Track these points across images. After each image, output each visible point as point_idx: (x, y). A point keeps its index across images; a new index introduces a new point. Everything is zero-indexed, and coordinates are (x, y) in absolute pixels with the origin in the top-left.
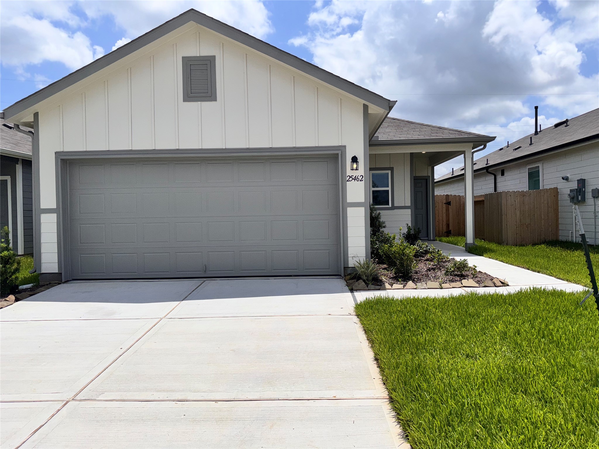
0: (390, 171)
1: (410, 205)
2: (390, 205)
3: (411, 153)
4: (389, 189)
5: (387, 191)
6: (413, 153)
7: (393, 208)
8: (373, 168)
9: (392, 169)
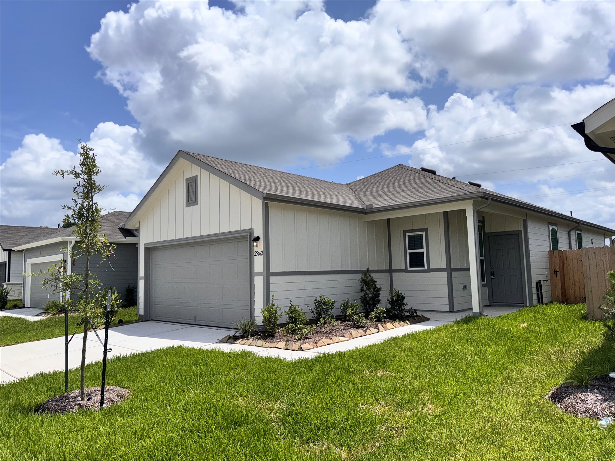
0: (424, 232)
1: (445, 267)
2: (426, 268)
3: (444, 212)
4: (424, 250)
5: (423, 253)
6: (447, 212)
7: (429, 270)
8: (409, 230)
9: (426, 230)
